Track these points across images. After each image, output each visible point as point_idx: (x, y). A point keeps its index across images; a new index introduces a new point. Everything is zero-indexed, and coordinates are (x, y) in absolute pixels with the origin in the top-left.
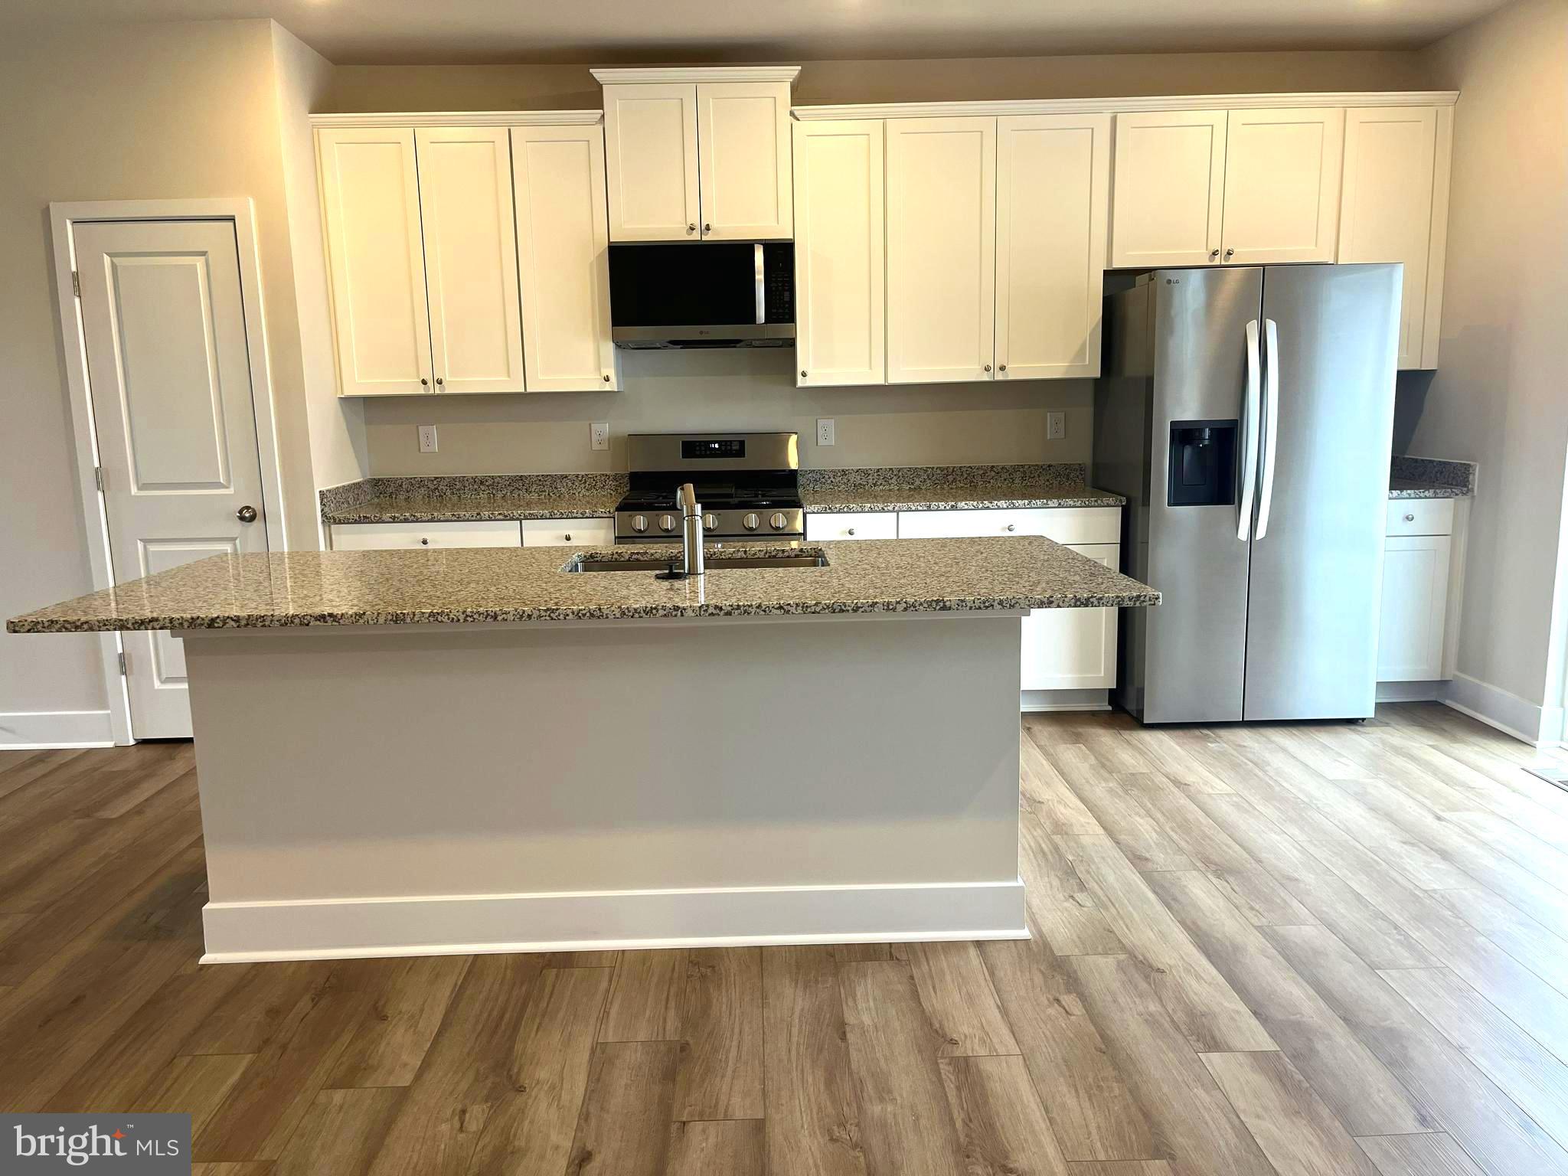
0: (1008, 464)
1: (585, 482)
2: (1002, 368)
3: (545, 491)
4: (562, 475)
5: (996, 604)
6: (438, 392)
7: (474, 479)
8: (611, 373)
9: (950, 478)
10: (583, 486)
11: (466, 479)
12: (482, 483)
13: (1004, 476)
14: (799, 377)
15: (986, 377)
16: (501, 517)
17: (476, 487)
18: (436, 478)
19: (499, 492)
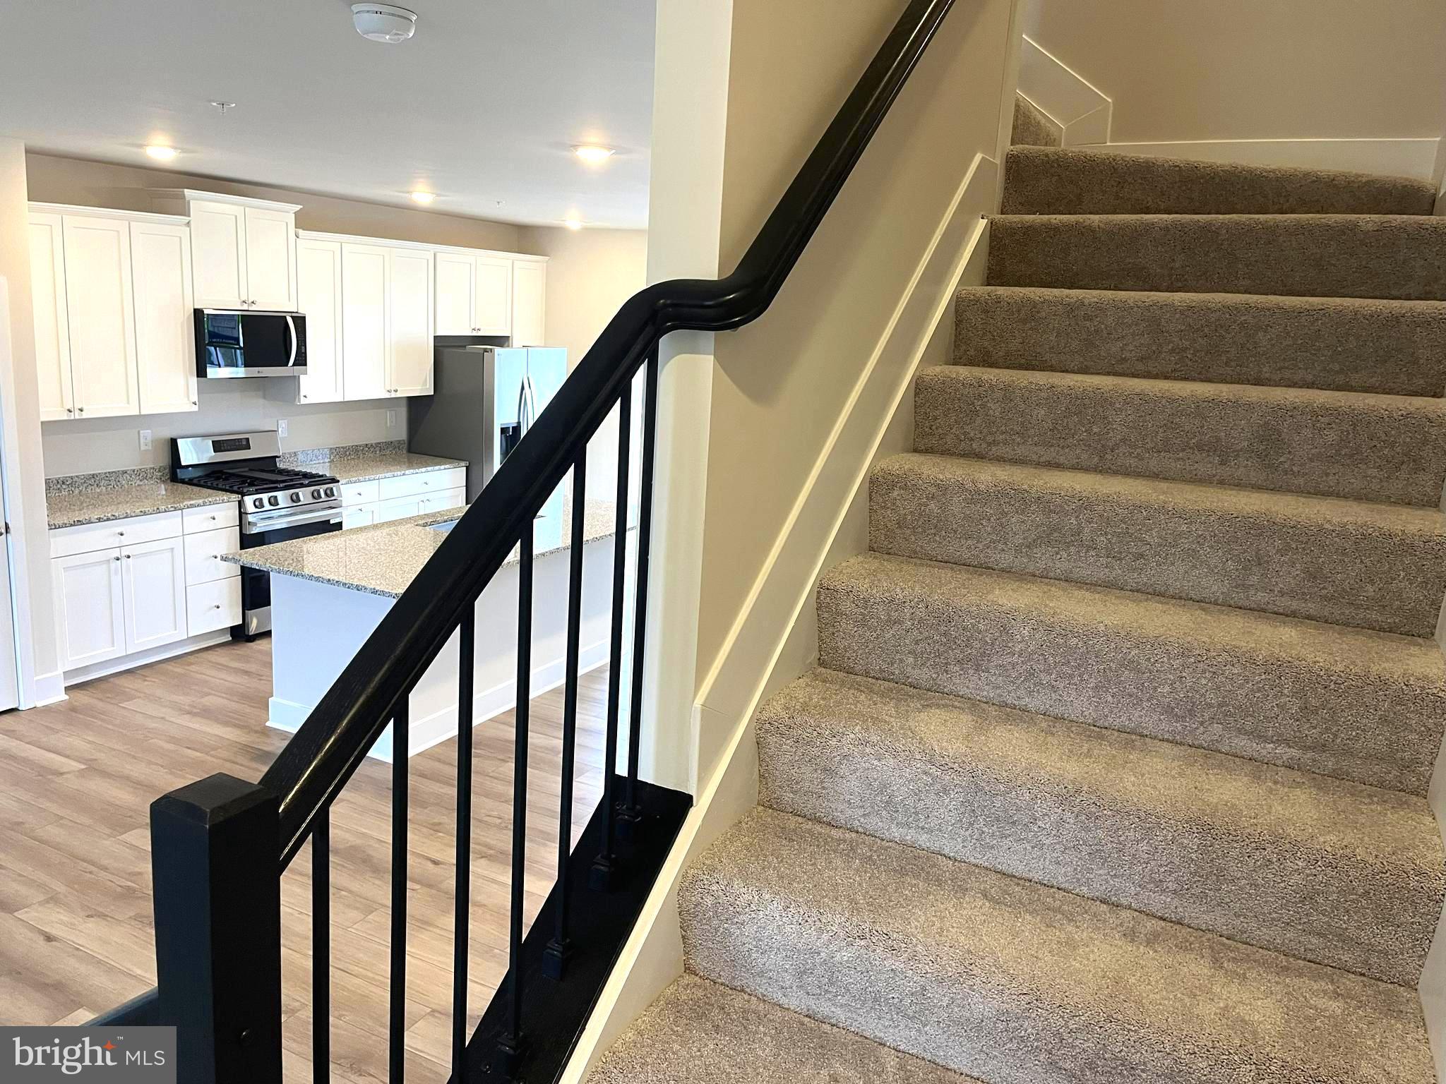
0: (374, 442)
2: (396, 391)
4: (123, 471)
6: (78, 417)
9: (348, 453)
13: (372, 450)
14: (302, 398)
15: (387, 396)
16: (173, 509)
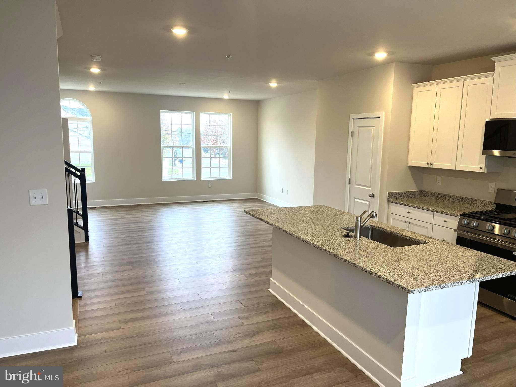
1: (483, 203)
3: (469, 204)
5: (367, 271)
6: (431, 167)
7: (449, 195)
8: (483, 166)
10: (482, 204)
11: (446, 195)
12: (451, 197)
17: (449, 198)
18: (438, 193)
19: (455, 201)
